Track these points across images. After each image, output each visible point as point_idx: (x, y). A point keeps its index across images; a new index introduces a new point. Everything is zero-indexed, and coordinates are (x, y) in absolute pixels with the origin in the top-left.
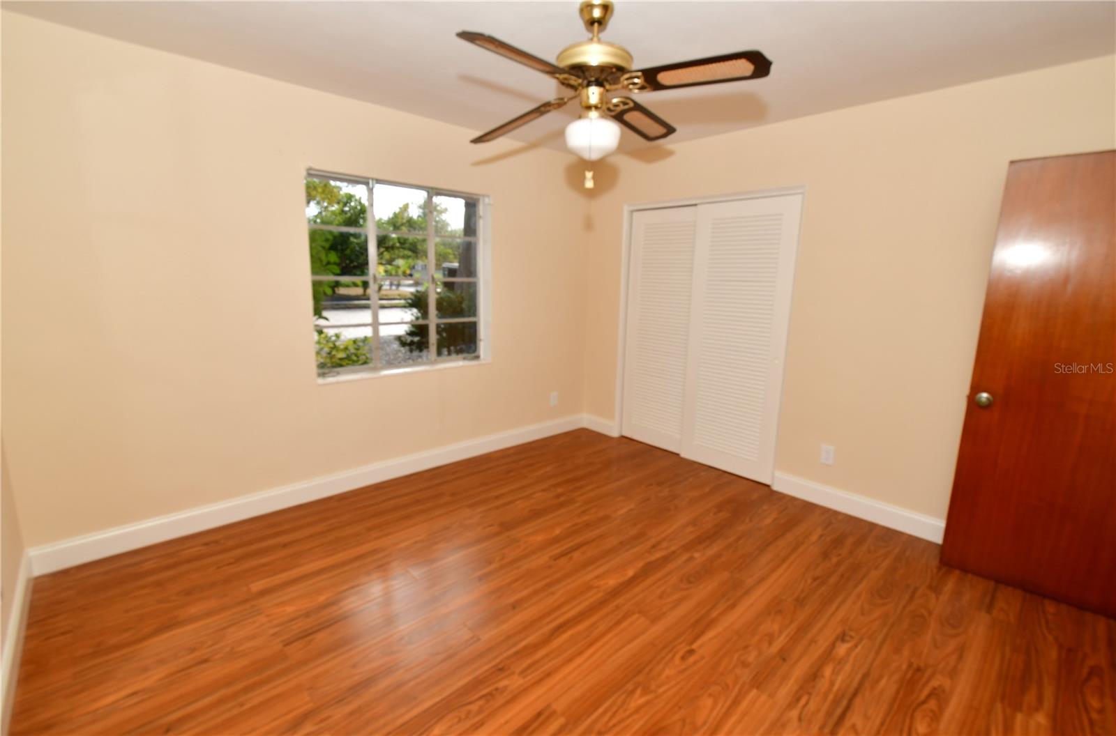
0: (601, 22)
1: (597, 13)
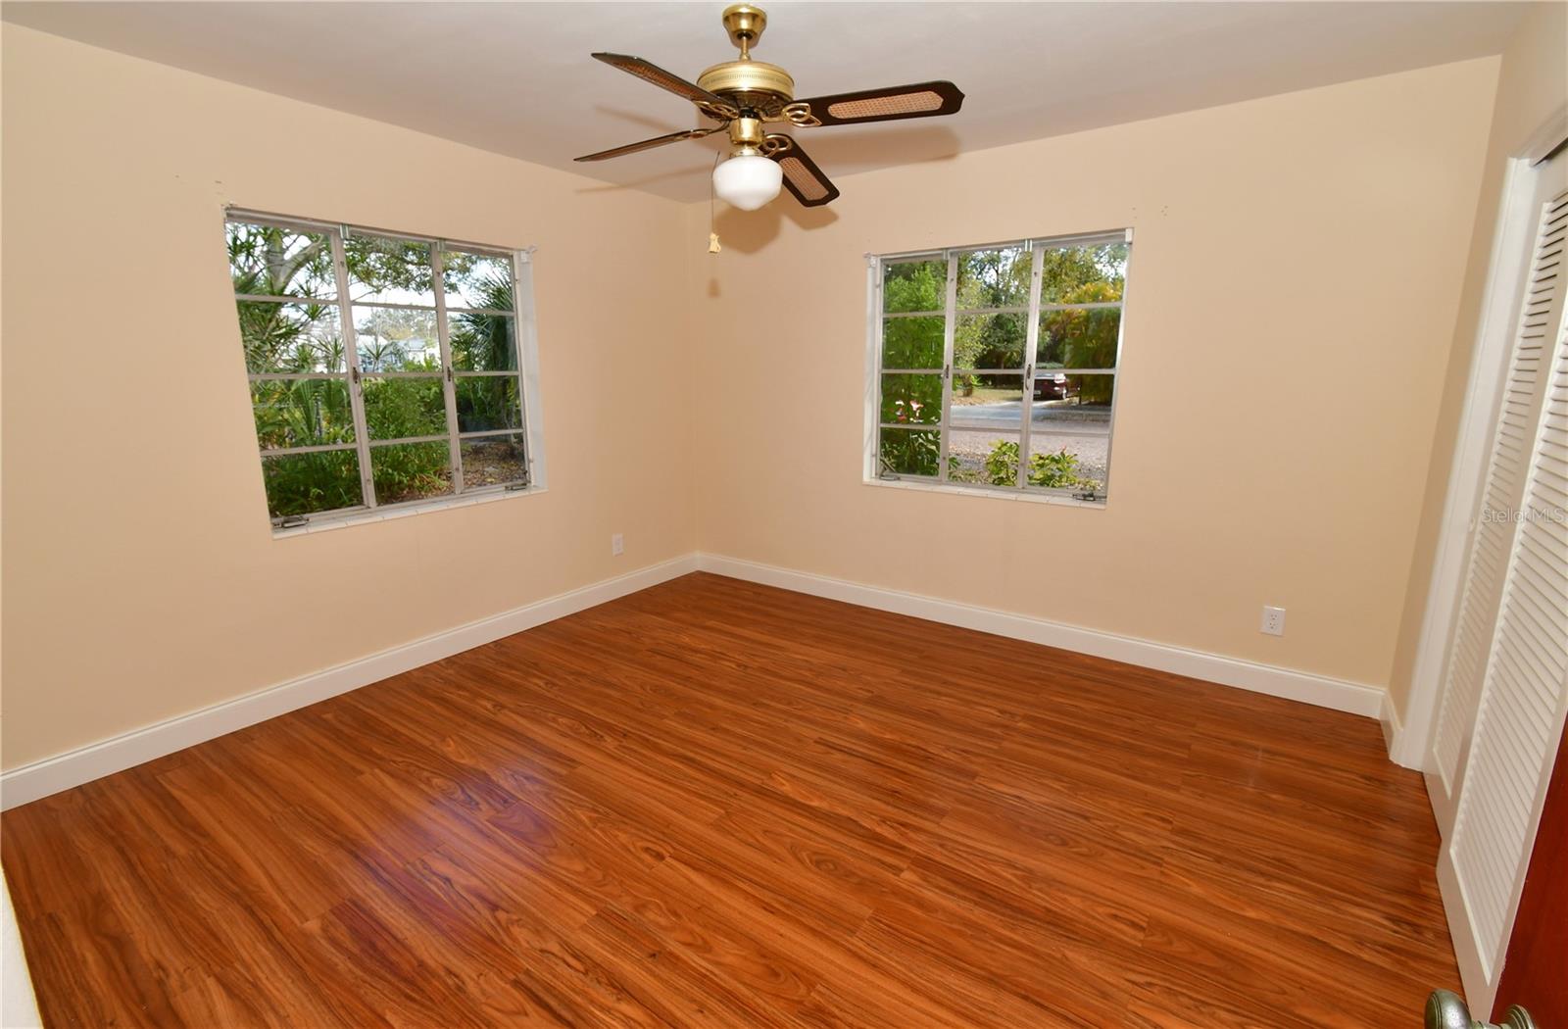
0: (750, 36)
1: (744, 24)
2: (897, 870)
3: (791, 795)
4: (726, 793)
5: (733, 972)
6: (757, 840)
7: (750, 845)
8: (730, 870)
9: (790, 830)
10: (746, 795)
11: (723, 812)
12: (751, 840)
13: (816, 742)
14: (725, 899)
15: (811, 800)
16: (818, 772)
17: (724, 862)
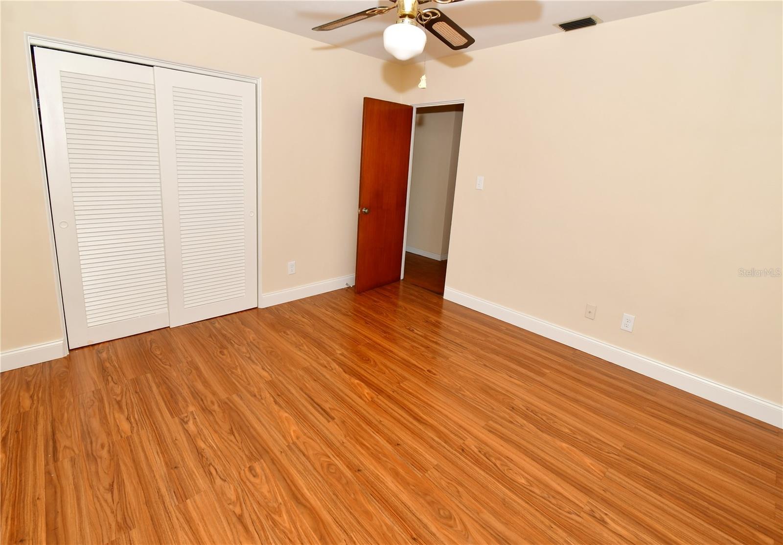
2: (342, 354)
3: (366, 387)
4: (398, 393)
5: (406, 342)
6: (389, 371)
7: (393, 370)
8: (403, 363)
9: (373, 372)
10: (388, 391)
11: (401, 384)
12: (392, 371)
13: (333, 419)
14: (405, 356)
15: (358, 383)
16: (346, 397)
17: (404, 366)
